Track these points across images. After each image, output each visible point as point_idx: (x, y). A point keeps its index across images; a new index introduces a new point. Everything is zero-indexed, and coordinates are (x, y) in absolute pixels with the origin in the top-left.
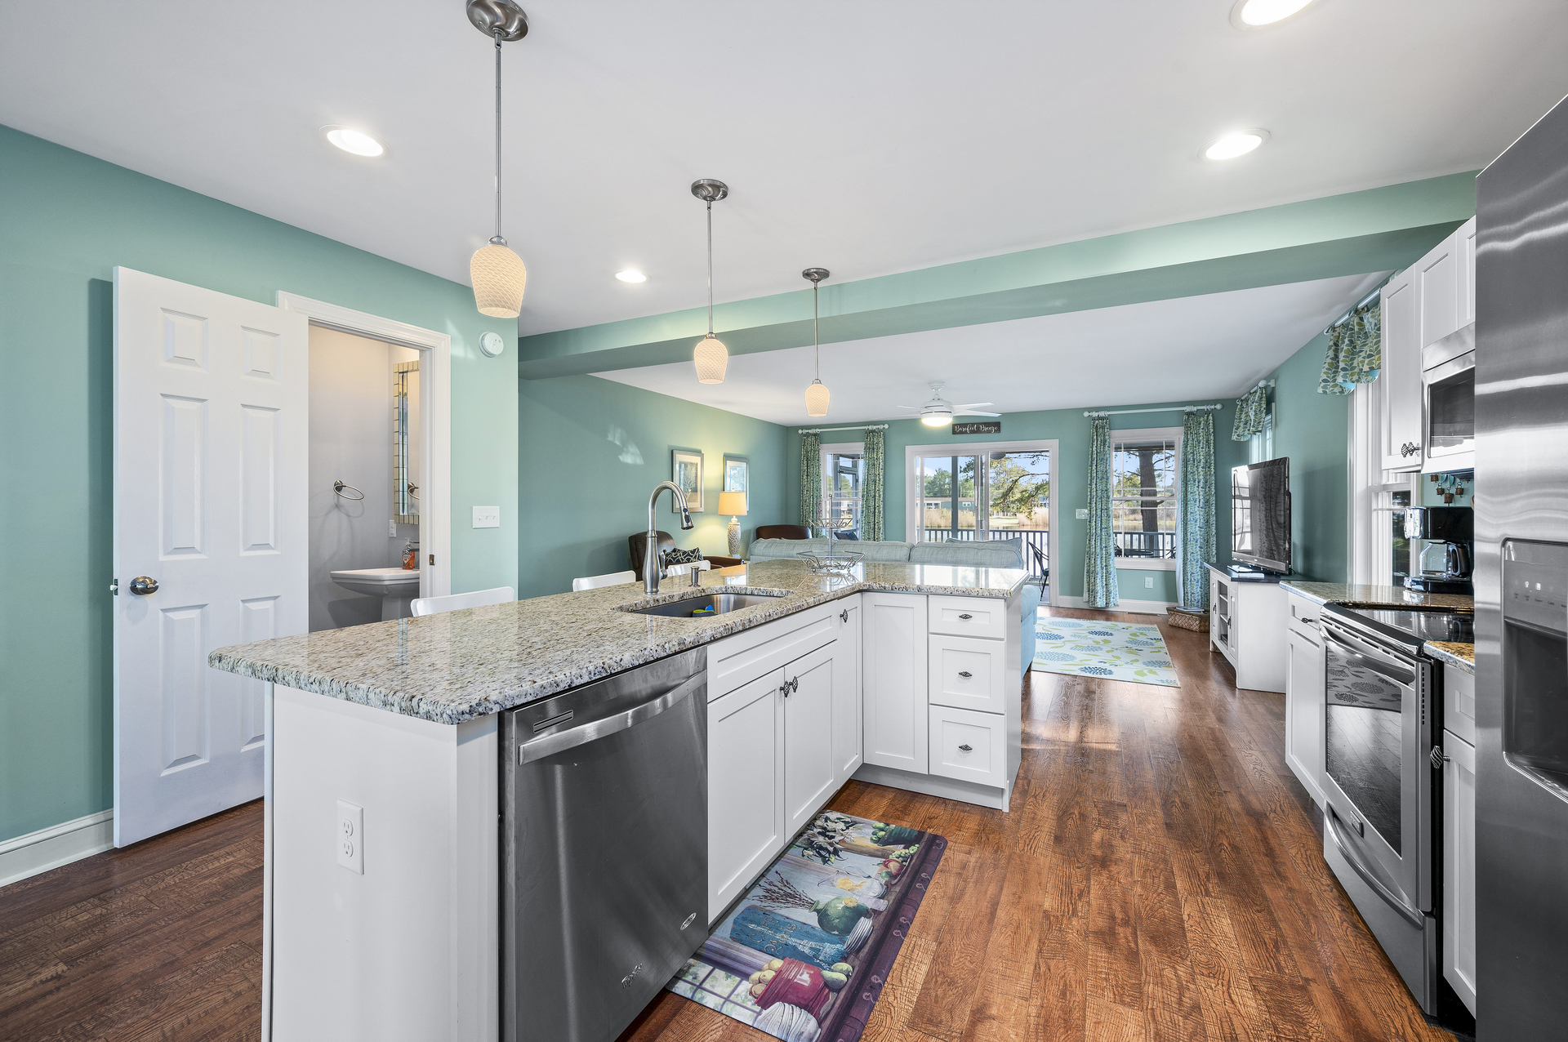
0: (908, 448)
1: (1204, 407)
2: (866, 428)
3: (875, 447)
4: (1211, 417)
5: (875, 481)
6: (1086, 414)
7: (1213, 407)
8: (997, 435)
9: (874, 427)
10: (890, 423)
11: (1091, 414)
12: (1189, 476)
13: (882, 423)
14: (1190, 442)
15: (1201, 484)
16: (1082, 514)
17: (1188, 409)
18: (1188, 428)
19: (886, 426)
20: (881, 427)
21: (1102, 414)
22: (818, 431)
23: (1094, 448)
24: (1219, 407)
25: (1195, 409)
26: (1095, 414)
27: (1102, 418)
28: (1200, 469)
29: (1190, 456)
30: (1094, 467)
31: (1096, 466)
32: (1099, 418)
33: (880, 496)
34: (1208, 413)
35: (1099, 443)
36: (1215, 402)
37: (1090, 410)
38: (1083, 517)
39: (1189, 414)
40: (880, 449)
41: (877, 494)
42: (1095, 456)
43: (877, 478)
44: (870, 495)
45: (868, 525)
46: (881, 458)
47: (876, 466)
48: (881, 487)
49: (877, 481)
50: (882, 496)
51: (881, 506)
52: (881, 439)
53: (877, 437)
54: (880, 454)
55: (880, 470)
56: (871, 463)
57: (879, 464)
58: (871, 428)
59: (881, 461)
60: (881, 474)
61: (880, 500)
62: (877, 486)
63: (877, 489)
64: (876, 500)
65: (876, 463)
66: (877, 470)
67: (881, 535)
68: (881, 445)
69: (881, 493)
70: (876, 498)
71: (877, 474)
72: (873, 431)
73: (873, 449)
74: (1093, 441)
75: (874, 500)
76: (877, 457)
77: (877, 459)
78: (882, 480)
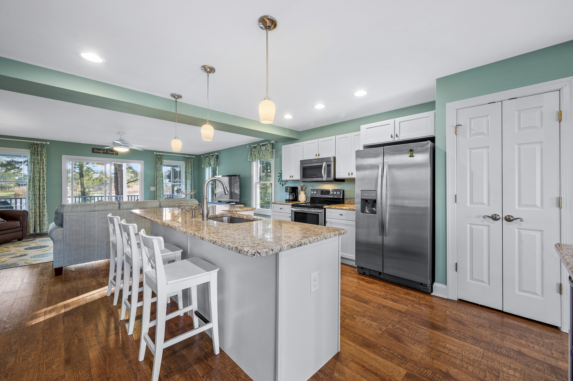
0: (64, 157)
1: (191, 156)
2: (32, 142)
4: (192, 160)
6: (155, 153)
7: (193, 157)
8: (116, 156)
9: (39, 142)
10: (51, 142)
11: (157, 153)
12: (187, 177)
13: (46, 141)
14: (187, 166)
15: (190, 179)
17: (187, 156)
18: (186, 162)
19: (48, 143)
20: (44, 143)
21: (161, 154)
23: (158, 166)
24: (194, 157)
25: (188, 156)
26: (158, 154)
27: (161, 155)
28: (190, 175)
29: (187, 171)
30: (158, 172)
31: (159, 172)
32: (159, 155)
33: (44, 180)
34: (191, 158)
35: (159, 164)
36: (193, 155)
37: (156, 151)
39: (187, 158)
40: (43, 154)
41: (41, 179)
42: (158, 168)
43: (42, 170)
44: (36, 180)
45: (35, 196)
46: (44, 159)
47: (40, 164)
48: (45, 175)
49: (41, 172)
50: (46, 180)
51: (45, 185)
52: (44, 150)
53: (42, 148)
54: (44, 158)
55: (44, 166)
56: (36, 162)
57: (43, 163)
58: (35, 142)
59: (44, 161)
60: (45, 168)
61: (44, 182)
62: (41, 174)
63: (41, 176)
64: (41, 182)
65: (40, 162)
66: (42, 166)
67: (45, 201)
68: (44, 153)
69: (45, 178)
70: (41, 181)
71: (41, 168)
72: (37, 144)
73: (38, 154)
74: (157, 163)
75: (40, 182)
76: (41, 159)
77: (41, 160)
78: (45, 171)
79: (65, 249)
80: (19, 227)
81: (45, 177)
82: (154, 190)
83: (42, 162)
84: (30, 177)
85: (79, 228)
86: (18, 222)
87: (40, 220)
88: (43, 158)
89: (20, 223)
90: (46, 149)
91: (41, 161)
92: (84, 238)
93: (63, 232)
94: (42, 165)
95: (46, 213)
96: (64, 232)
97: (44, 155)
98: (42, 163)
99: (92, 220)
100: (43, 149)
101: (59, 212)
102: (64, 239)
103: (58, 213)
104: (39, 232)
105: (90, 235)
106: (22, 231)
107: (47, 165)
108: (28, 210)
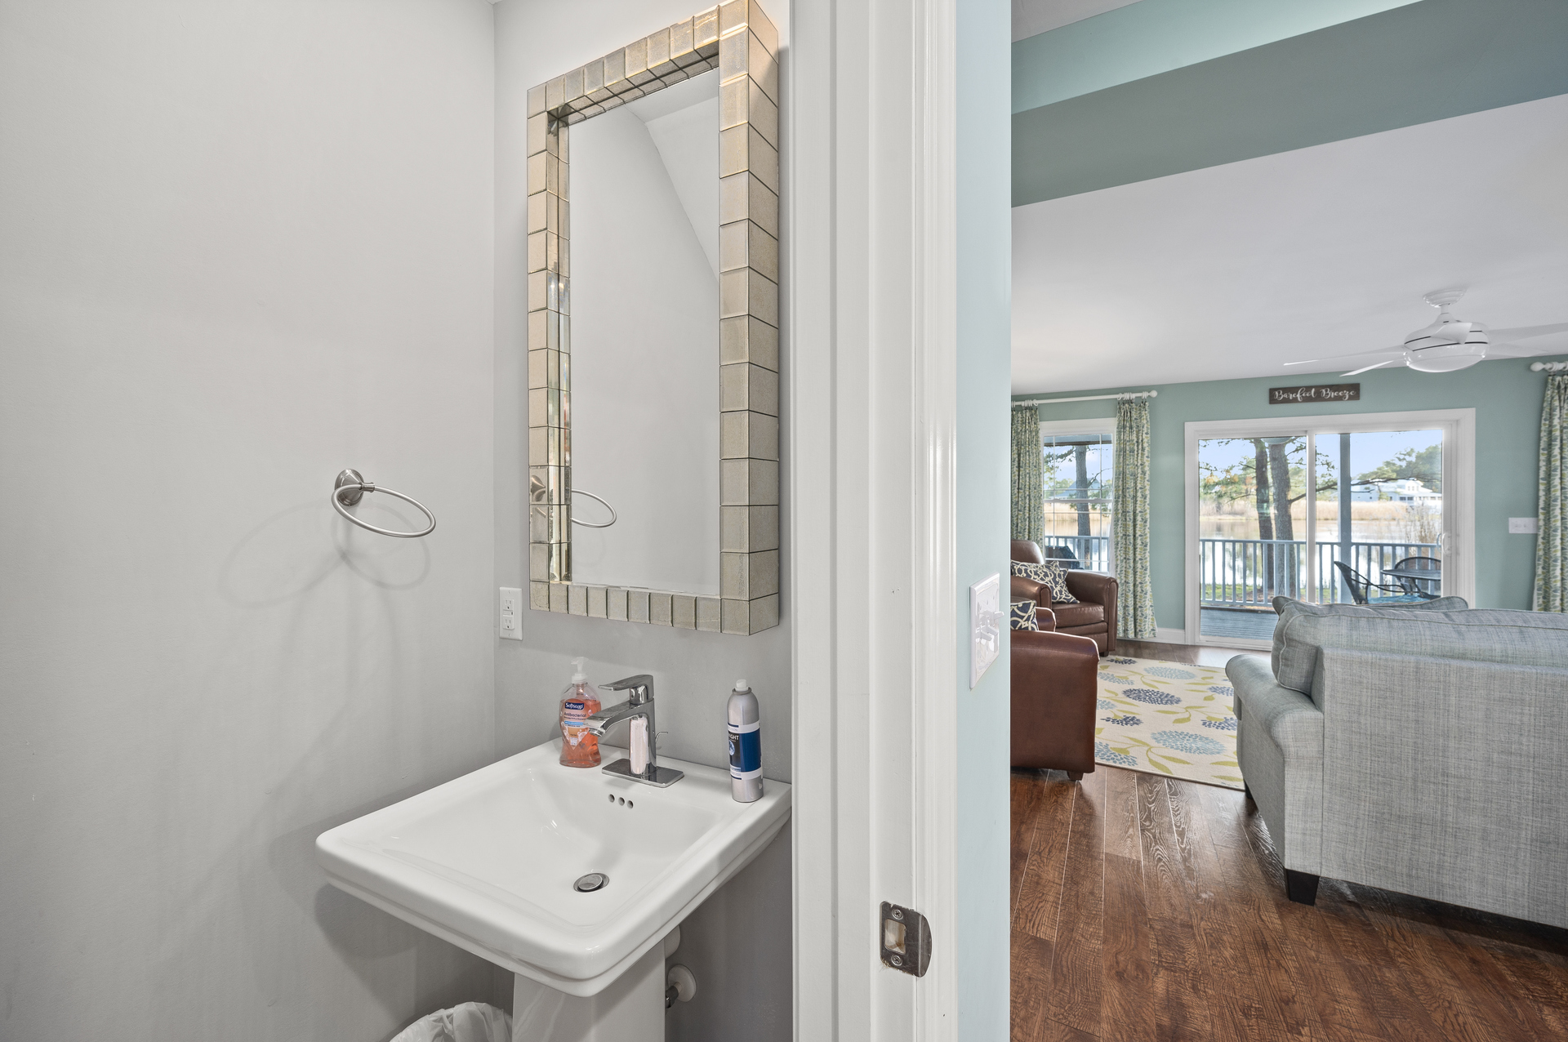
0: (1190, 427)
2: (1119, 396)
3: (1134, 425)
5: (1135, 476)
6: (1538, 366)
8: (1354, 403)
9: (1133, 396)
10: (1160, 388)
11: (1548, 366)
13: (1149, 388)
16: (1521, 525)
19: (1154, 394)
20: (1145, 395)
22: (1036, 402)
23: (1556, 421)
26: (1556, 367)
32: (1563, 373)
33: (1144, 497)
37: (1544, 359)
38: (1521, 530)
40: (1143, 427)
41: (1139, 494)
42: (1558, 433)
43: (1140, 471)
44: (1128, 496)
45: (1126, 539)
46: (1145, 440)
47: (1136, 452)
48: (1146, 482)
49: (1139, 475)
50: (1148, 496)
51: (1148, 511)
52: (1146, 414)
53: (1140, 410)
54: (1144, 435)
55: (1145, 459)
56: (1128, 449)
57: (1143, 449)
58: (1127, 396)
59: (1145, 445)
60: (1147, 464)
61: (1145, 502)
62: (1138, 482)
63: (1139, 486)
64: (1138, 502)
65: (1136, 448)
66: (1139, 458)
67: (1147, 555)
68: (1145, 422)
69: (1147, 492)
70: (1139, 499)
71: (1139, 464)
72: (1130, 402)
73: (1131, 427)
74: (1552, 410)
75: (1135, 502)
76: (1138, 439)
77: (1137, 442)
78: (1148, 473)
79: (1330, 802)
80: (1103, 621)
81: (1148, 487)
82: (1530, 530)
83: (1140, 447)
84: (1117, 487)
85: (1388, 728)
86: (1101, 609)
87: (1135, 604)
88: (1144, 437)
89: (1104, 609)
90: (1149, 412)
91: (1138, 446)
92: (1415, 779)
93: (1320, 730)
94: (1140, 455)
95: (1148, 588)
96: (1327, 730)
97: (1145, 429)
98: (1140, 451)
99: (1453, 700)
100: (1143, 413)
101: (1296, 638)
102: (1327, 760)
103: (1293, 640)
104: (1133, 635)
105: (1445, 774)
106: (1107, 632)
107: (1152, 456)
108: (1113, 576)
